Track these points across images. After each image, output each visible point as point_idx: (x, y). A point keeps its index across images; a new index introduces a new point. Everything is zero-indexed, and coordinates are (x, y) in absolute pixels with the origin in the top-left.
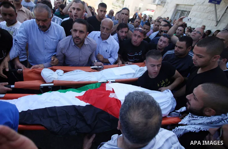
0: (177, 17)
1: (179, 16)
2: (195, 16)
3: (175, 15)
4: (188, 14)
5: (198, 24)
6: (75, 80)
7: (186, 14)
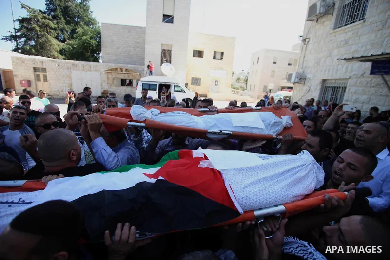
0: (328, 96)
1: (330, 94)
2: (355, 93)
3: (324, 94)
4: (343, 91)
5: (363, 103)
6: (176, 123)
7: (341, 91)
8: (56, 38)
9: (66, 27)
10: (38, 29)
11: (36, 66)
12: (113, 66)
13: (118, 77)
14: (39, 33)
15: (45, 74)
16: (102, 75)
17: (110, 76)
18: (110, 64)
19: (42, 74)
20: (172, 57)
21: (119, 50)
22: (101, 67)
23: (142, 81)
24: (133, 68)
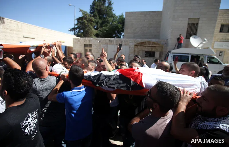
8: (94, 27)
9: (99, 20)
10: (86, 22)
11: (86, 43)
12: (139, 40)
13: (143, 49)
14: (86, 24)
15: (90, 48)
16: (130, 48)
17: (136, 49)
18: (137, 40)
19: (88, 49)
20: (198, 30)
21: (137, 30)
22: (130, 42)
23: (173, 53)
24: (157, 41)
